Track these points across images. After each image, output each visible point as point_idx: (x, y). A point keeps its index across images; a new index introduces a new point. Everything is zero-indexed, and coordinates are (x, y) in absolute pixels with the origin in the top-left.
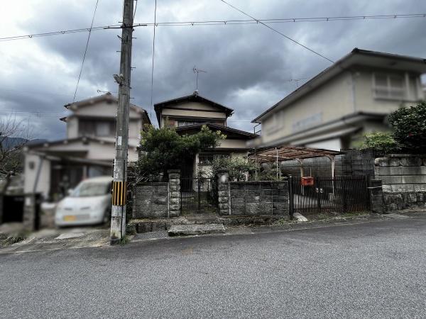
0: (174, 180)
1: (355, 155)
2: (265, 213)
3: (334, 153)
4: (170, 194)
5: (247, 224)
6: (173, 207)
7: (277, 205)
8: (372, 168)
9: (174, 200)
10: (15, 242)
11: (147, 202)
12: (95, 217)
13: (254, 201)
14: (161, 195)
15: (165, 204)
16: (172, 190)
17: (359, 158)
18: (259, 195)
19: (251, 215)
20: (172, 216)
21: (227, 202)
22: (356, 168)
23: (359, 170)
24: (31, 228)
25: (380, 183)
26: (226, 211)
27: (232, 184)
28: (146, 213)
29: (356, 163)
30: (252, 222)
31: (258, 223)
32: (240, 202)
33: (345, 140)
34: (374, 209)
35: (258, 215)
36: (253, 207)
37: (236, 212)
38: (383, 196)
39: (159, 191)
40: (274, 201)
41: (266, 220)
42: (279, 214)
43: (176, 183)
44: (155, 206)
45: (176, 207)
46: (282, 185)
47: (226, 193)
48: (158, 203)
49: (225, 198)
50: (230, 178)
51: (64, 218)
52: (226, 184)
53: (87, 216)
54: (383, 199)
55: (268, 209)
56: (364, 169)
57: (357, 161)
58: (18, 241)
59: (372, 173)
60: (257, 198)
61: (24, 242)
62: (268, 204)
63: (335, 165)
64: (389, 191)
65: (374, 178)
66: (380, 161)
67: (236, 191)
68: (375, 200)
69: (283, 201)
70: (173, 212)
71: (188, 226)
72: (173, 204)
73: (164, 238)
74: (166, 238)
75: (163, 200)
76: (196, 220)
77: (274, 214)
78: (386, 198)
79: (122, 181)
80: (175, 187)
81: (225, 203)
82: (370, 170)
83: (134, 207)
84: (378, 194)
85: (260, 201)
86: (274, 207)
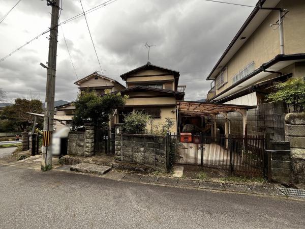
1: (268, 109)
2: (149, 163)
3: (247, 108)
4: (85, 141)
5: (130, 170)
7: (158, 157)
8: (282, 127)
9: (88, 144)
10: (19, 160)
11: (74, 144)
13: (139, 151)
14: (82, 140)
15: (82, 146)
16: (87, 138)
17: (271, 112)
18: (143, 146)
19: (136, 163)
20: (87, 156)
21: (120, 150)
22: (268, 124)
23: (271, 128)
24: (30, 153)
25: (287, 146)
26: (119, 157)
27: (123, 136)
28: (74, 152)
29: (268, 119)
30: (133, 169)
31: (138, 171)
32: (129, 152)
33: (262, 90)
34: (274, 178)
35: (142, 164)
36: (139, 157)
37: (126, 159)
38: (291, 163)
39: (80, 137)
40: (156, 153)
41: (145, 170)
42: (159, 166)
43: (89, 132)
44: (78, 147)
45: (88, 150)
46: (162, 140)
47: (119, 143)
48: (80, 146)
49: (119, 147)
52: (120, 135)
54: (291, 167)
55: (151, 161)
56: (276, 126)
57: (269, 116)
59: (281, 132)
60: (142, 149)
62: (151, 155)
63: (248, 120)
65: (284, 139)
66: (292, 118)
67: (126, 142)
68: (276, 166)
69: (162, 154)
70: (87, 153)
71: (89, 165)
72: (87, 147)
73: (67, 171)
74: (68, 171)
75: (82, 144)
76: (97, 161)
77: (156, 165)
78: (298, 166)
79: (46, 131)
80: (88, 135)
81: (118, 150)
82: (281, 129)
83: (68, 147)
84: (282, 159)
85: (144, 152)
86: (156, 159)
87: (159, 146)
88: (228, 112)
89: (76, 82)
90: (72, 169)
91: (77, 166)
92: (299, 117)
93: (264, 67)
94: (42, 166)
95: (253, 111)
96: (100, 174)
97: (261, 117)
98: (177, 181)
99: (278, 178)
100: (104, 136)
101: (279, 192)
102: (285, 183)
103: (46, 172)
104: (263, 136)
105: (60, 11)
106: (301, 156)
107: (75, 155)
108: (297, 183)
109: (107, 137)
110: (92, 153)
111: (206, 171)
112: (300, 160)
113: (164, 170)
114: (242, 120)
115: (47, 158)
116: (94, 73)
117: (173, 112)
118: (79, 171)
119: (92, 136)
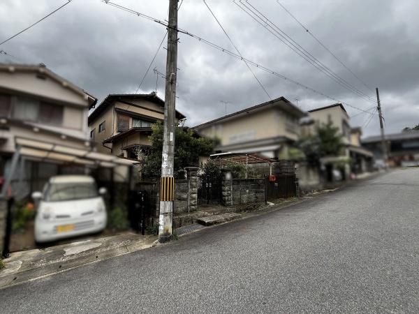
1: (283, 163)
2: (252, 202)
4: (190, 190)
6: (193, 202)
7: (258, 195)
8: (294, 171)
9: (194, 195)
12: (100, 223)
13: (246, 193)
15: (185, 200)
16: (192, 187)
17: (286, 164)
18: (248, 188)
19: (244, 204)
20: (192, 211)
21: (230, 195)
22: (284, 171)
25: (297, 179)
26: (229, 202)
27: (233, 181)
29: (284, 168)
30: (248, 209)
32: (238, 195)
34: (297, 195)
35: (249, 204)
36: (245, 198)
37: (235, 203)
39: (181, 187)
40: (256, 192)
41: (254, 207)
42: (259, 202)
44: (178, 203)
45: (195, 202)
46: (261, 181)
47: (230, 188)
49: (229, 192)
50: (233, 176)
51: (56, 229)
52: (230, 180)
53: (91, 223)
55: (253, 199)
56: (289, 171)
57: (285, 166)
60: (247, 191)
62: (253, 195)
67: (235, 186)
70: (193, 207)
72: (193, 199)
75: (185, 196)
77: (256, 202)
85: (249, 193)
86: (256, 197)
87: (259, 187)
90: (208, 224)
95: (273, 164)
97: (278, 167)
100: (207, 184)
109: (210, 184)
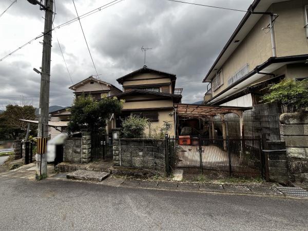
0: (85, 136)
1: (263, 110)
2: (148, 168)
3: (243, 109)
4: (82, 147)
5: (129, 175)
7: (158, 161)
8: (277, 126)
9: (84, 151)
10: (12, 169)
11: (70, 151)
13: (138, 156)
14: (77, 147)
15: (79, 153)
16: (83, 144)
17: (266, 113)
18: (142, 151)
19: (135, 168)
20: (84, 163)
21: (118, 155)
22: (264, 125)
23: (267, 128)
25: (283, 145)
26: (117, 162)
27: (121, 140)
28: (70, 158)
29: (264, 119)
30: (133, 175)
31: (137, 176)
32: (127, 156)
33: (256, 92)
34: (272, 177)
35: (141, 169)
36: (137, 161)
37: (124, 164)
38: (287, 162)
39: (76, 144)
40: (155, 157)
41: (145, 174)
42: (159, 170)
43: (85, 138)
44: (74, 154)
45: (85, 156)
46: (160, 143)
47: (117, 148)
48: (76, 152)
49: (117, 152)
52: (117, 140)
54: (287, 166)
55: (150, 165)
56: (271, 126)
57: (265, 116)
58: (13, 169)
59: (276, 132)
60: (141, 154)
61: (15, 170)
62: (150, 160)
63: (244, 121)
64: (301, 156)
65: (280, 138)
66: (286, 118)
67: (124, 147)
68: (273, 165)
69: (161, 158)
70: (84, 160)
71: (86, 172)
72: (84, 153)
73: (63, 179)
74: (65, 179)
75: (79, 150)
76: (94, 167)
77: (155, 169)
78: (294, 165)
79: (41, 138)
80: (85, 141)
81: (116, 155)
82: (276, 129)
83: (64, 154)
84: (279, 159)
85: (143, 156)
86: (155, 163)
87: (158, 150)
88: (225, 114)
89: (71, 87)
90: (68, 177)
91: (73, 174)
92: (293, 117)
93: (258, 70)
94: (37, 175)
95: (249, 112)
96: (98, 180)
97: (257, 118)
98: (177, 184)
99: (276, 177)
100: (102, 142)
101: (277, 191)
102: (282, 182)
103: (41, 181)
104: (259, 137)
105: (53, 15)
106: (296, 155)
107: (72, 162)
108: (294, 181)
109: (104, 142)
110: (90, 159)
111: (206, 174)
112: (296, 158)
113: (163, 174)
114: (238, 122)
115: (42, 167)
116: (90, 78)
117: (171, 115)
118: (76, 179)
119: (89, 142)
